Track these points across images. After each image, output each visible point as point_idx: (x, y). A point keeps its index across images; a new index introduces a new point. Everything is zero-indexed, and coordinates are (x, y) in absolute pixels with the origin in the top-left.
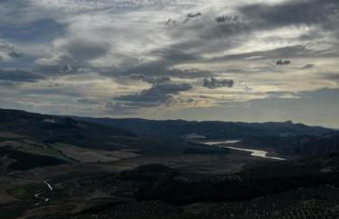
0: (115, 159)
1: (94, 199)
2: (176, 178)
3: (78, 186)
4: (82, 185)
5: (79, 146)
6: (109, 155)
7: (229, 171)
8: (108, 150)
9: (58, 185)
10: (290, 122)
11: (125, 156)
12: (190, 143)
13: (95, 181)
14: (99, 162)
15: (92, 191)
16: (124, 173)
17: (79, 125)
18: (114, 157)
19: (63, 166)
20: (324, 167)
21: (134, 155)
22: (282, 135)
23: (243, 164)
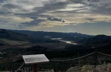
0: (23, 44)
1: (19, 57)
2: (46, 50)
3: (12, 53)
4: (13, 52)
5: (9, 39)
6: (20, 43)
7: (61, 48)
8: (20, 41)
9: (4, 53)
10: (76, 33)
11: (26, 43)
12: (47, 39)
13: (18, 51)
14: (17, 45)
15: (18, 54)
16: (28, 48)
17: (8, 32)
18: (22, 43)
19: (4, 46)
20: (92, 47)
21: (29, 43)
22: (75, 37)
23: (65, 46)
